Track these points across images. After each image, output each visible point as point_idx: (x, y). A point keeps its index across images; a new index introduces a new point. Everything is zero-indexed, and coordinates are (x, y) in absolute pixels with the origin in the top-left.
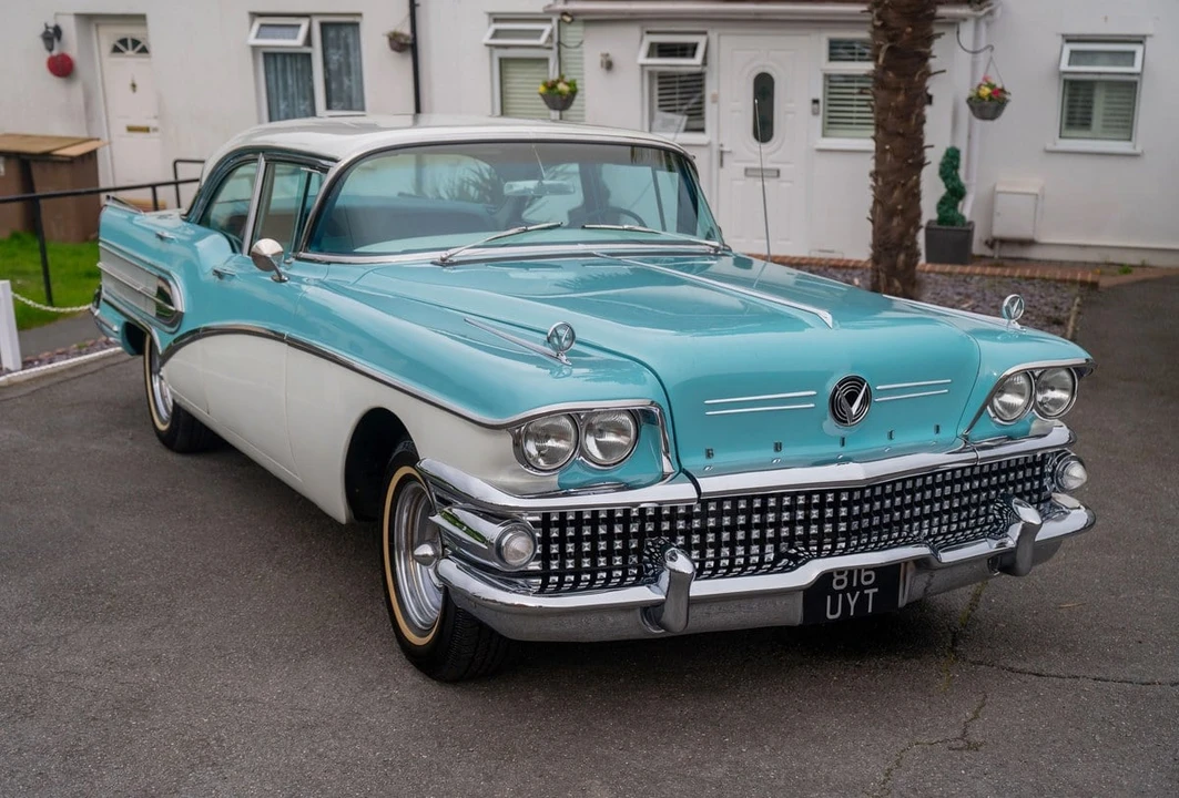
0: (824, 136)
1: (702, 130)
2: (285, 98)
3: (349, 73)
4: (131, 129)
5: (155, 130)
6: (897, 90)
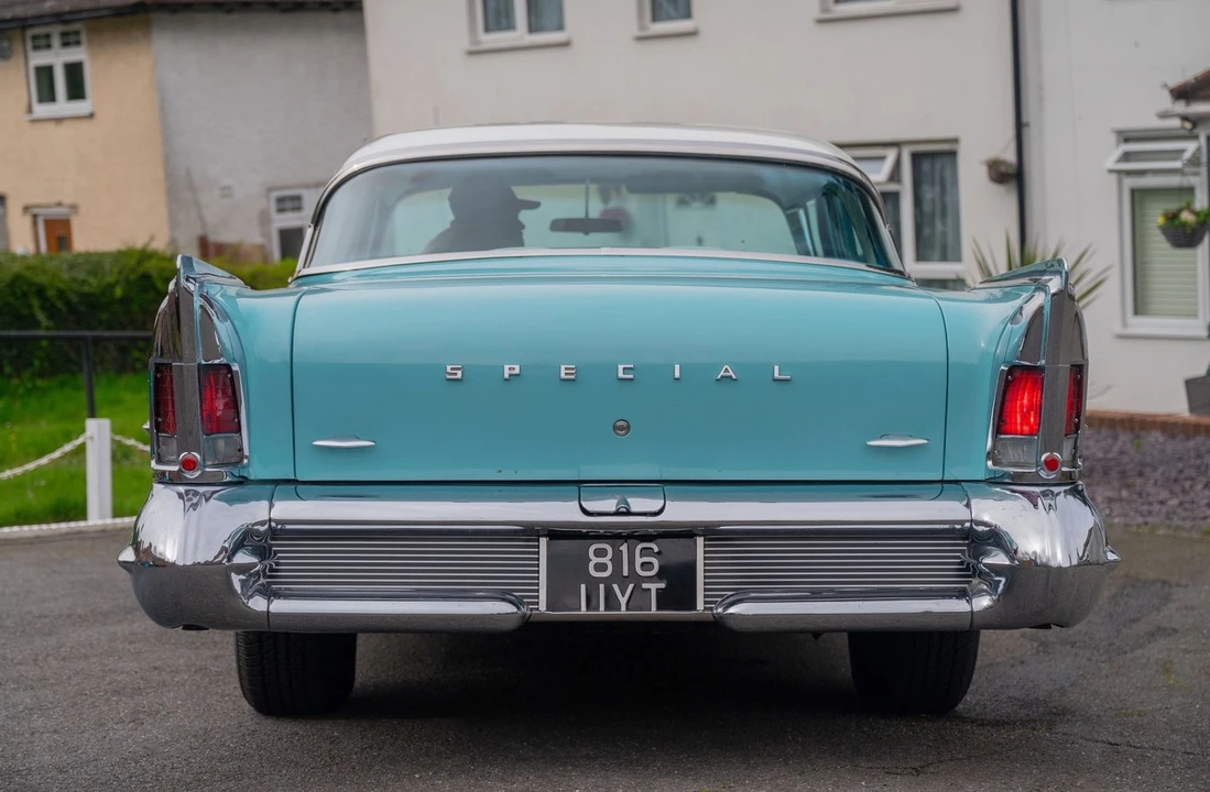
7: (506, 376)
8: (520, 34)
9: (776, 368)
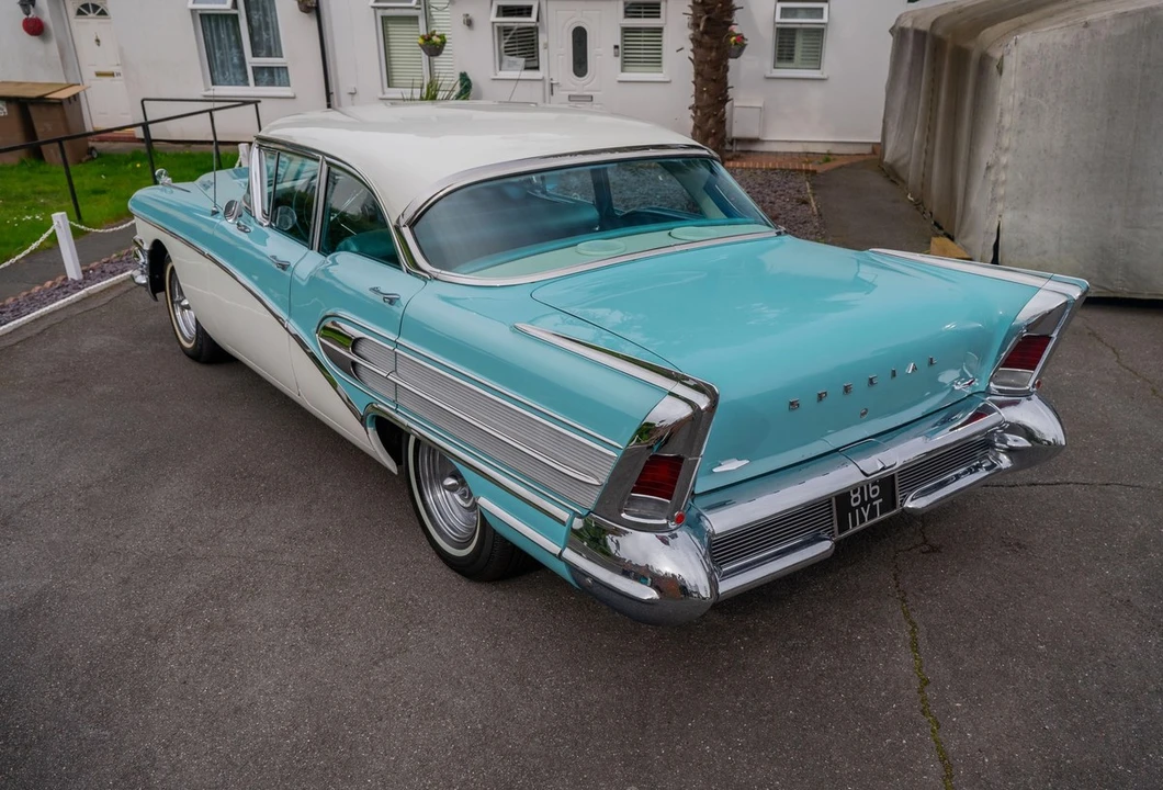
0: (622, 71)
1: (537, 68)
2: (220, 48)
3: (267, 28)
4: (98, 74)
5: (119, 74)
6: (711, 49)
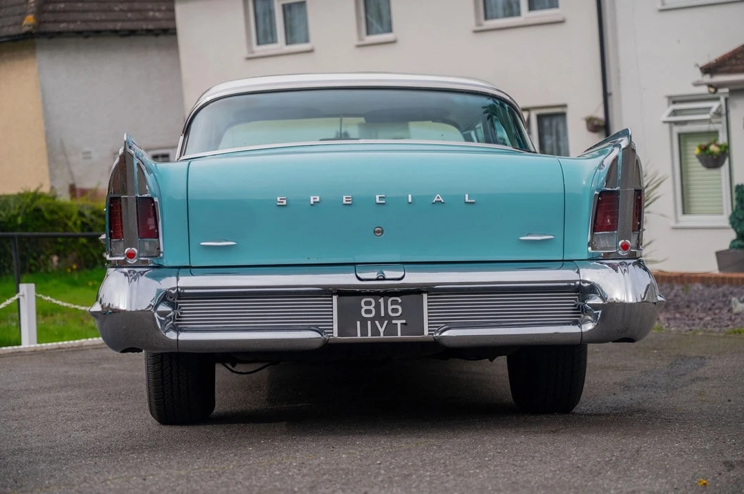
7: (312, 203)
8: (280, 45)
9: (467, 196)
